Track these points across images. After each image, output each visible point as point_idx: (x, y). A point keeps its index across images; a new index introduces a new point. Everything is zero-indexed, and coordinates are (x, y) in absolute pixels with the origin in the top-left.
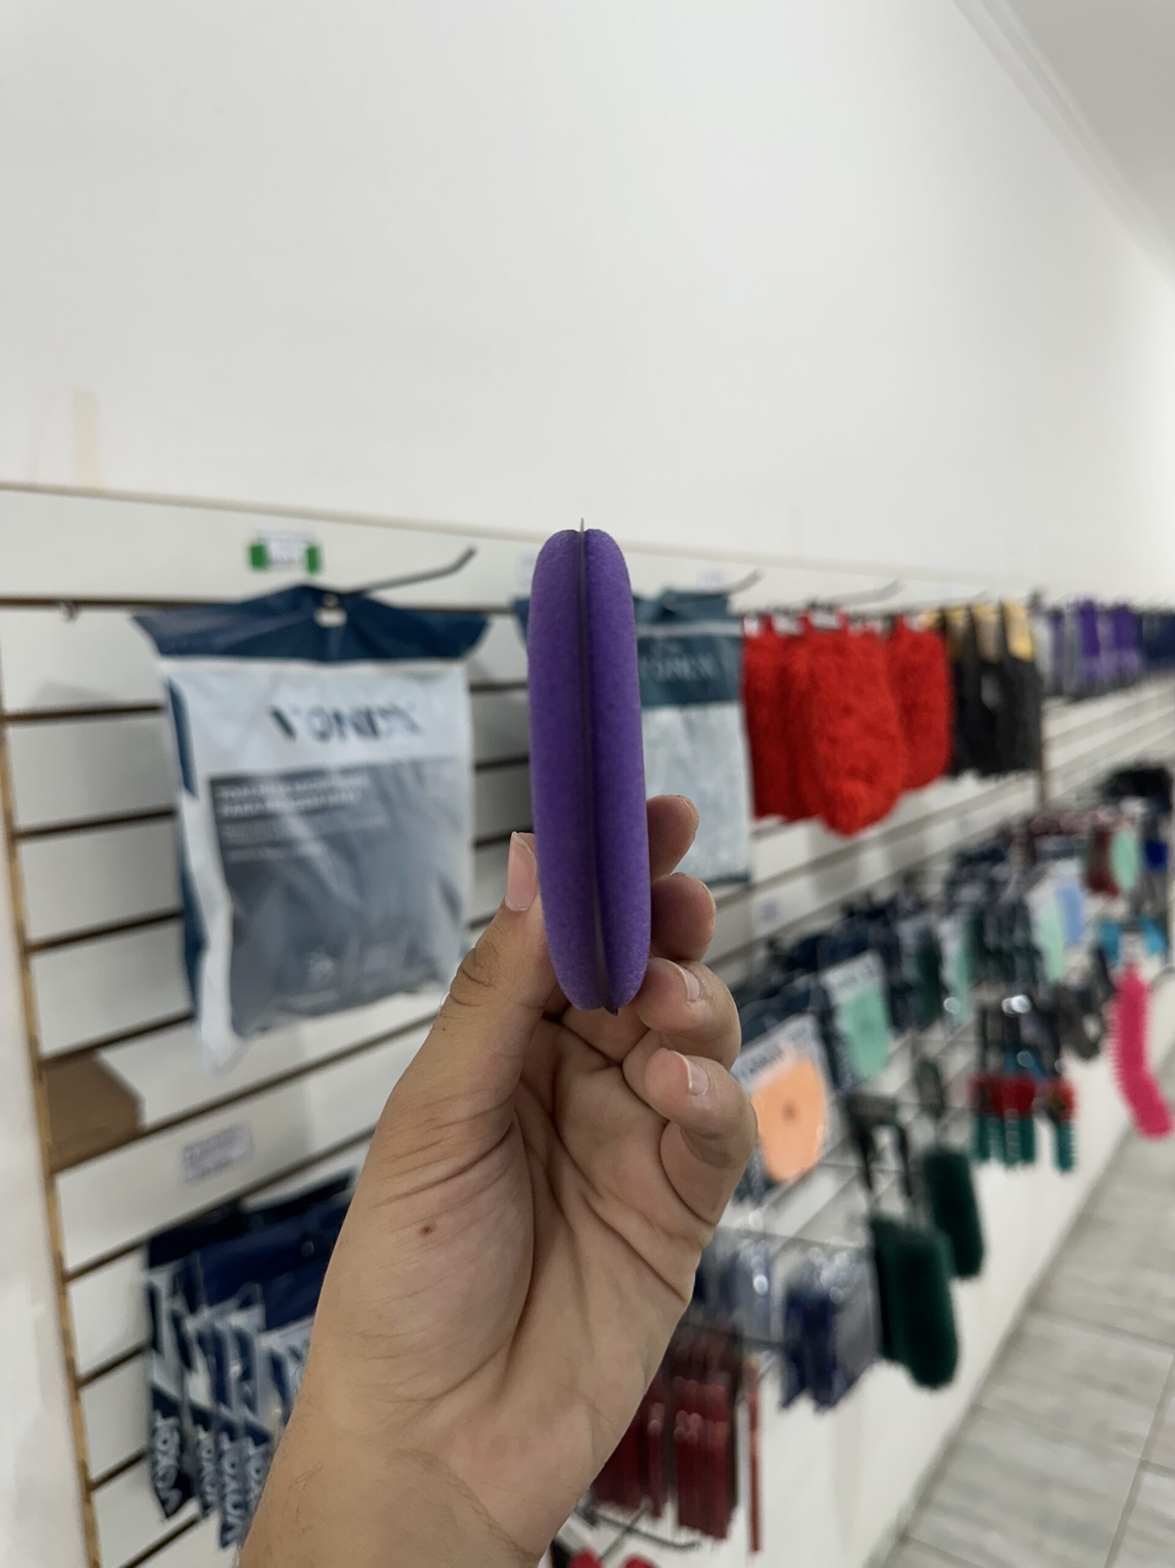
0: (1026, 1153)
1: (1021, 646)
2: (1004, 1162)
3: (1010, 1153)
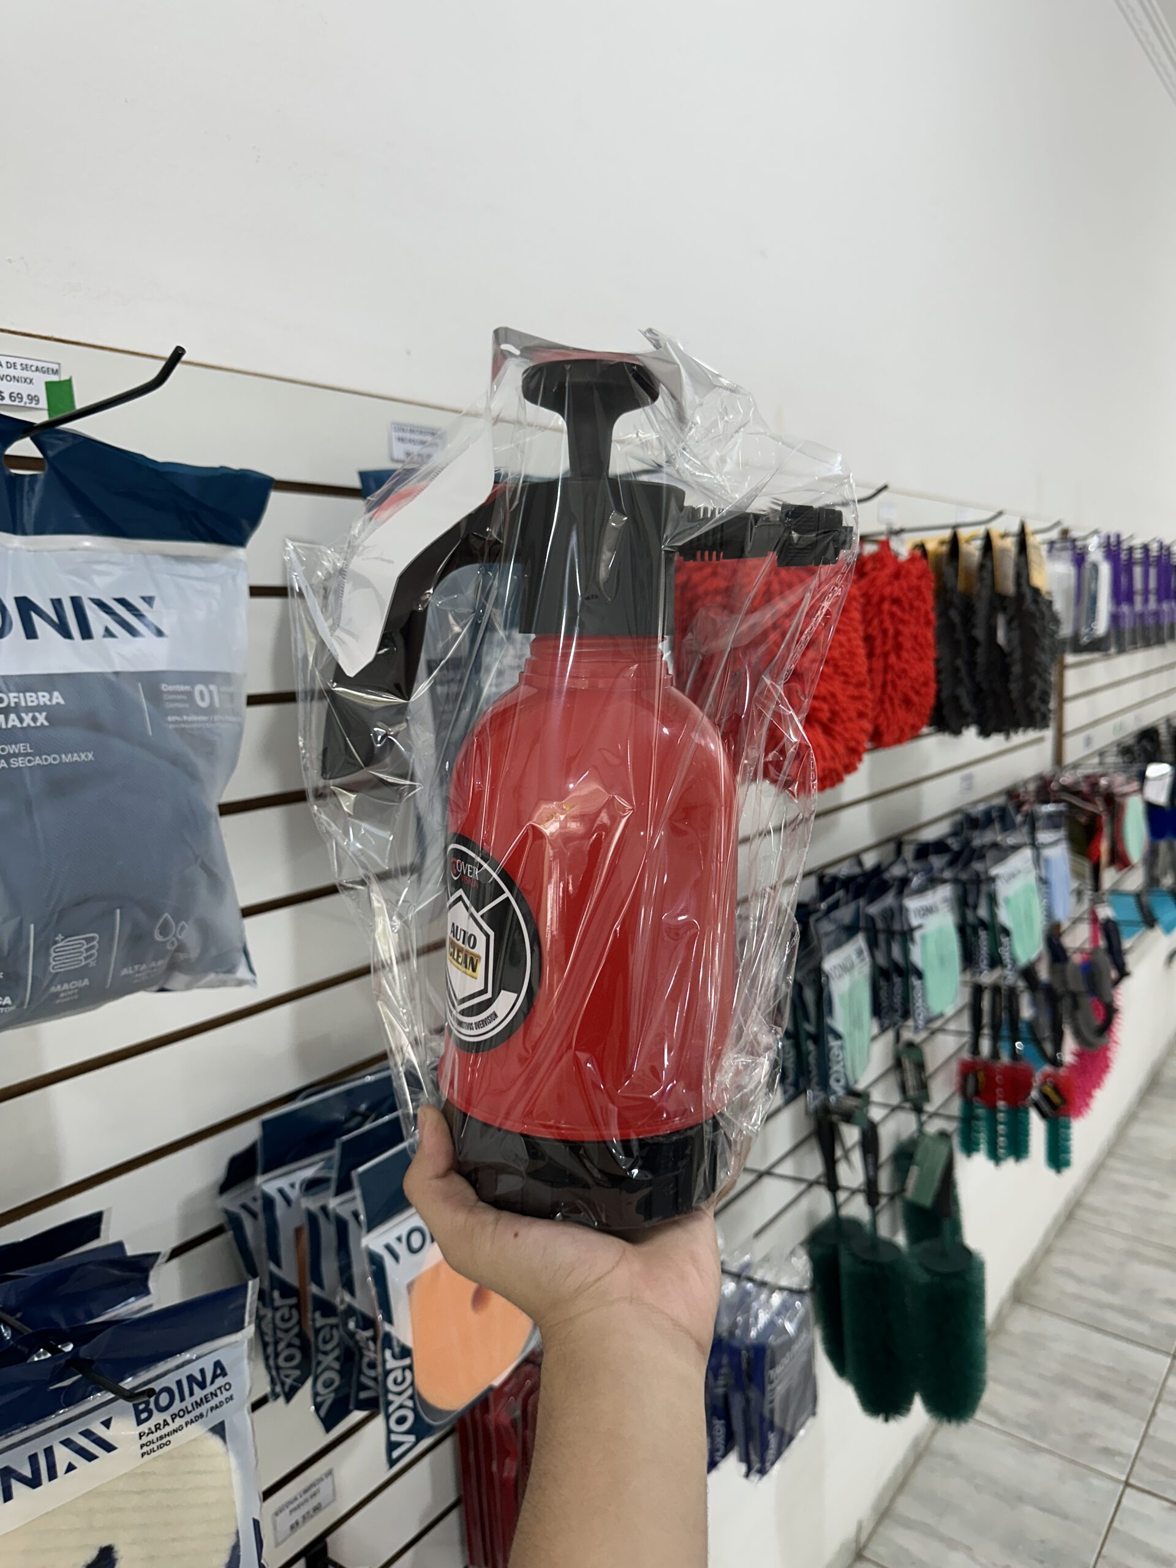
0: (1018, 1149)
1: (1043, 579)
2: (995, 1156)
3: (1001, 1148)
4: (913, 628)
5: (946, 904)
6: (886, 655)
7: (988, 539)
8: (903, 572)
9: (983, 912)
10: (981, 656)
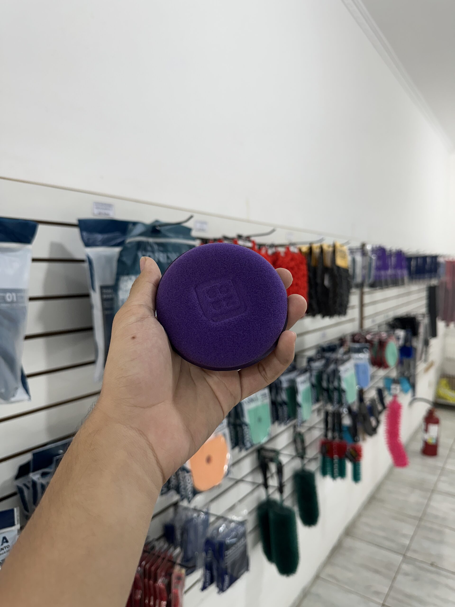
0: (342, 474)
1: (341, 262)
2: (333, 477)
3: (336, 473)
7: (322, 248)
9: (335, 384)
10: (319, 289)
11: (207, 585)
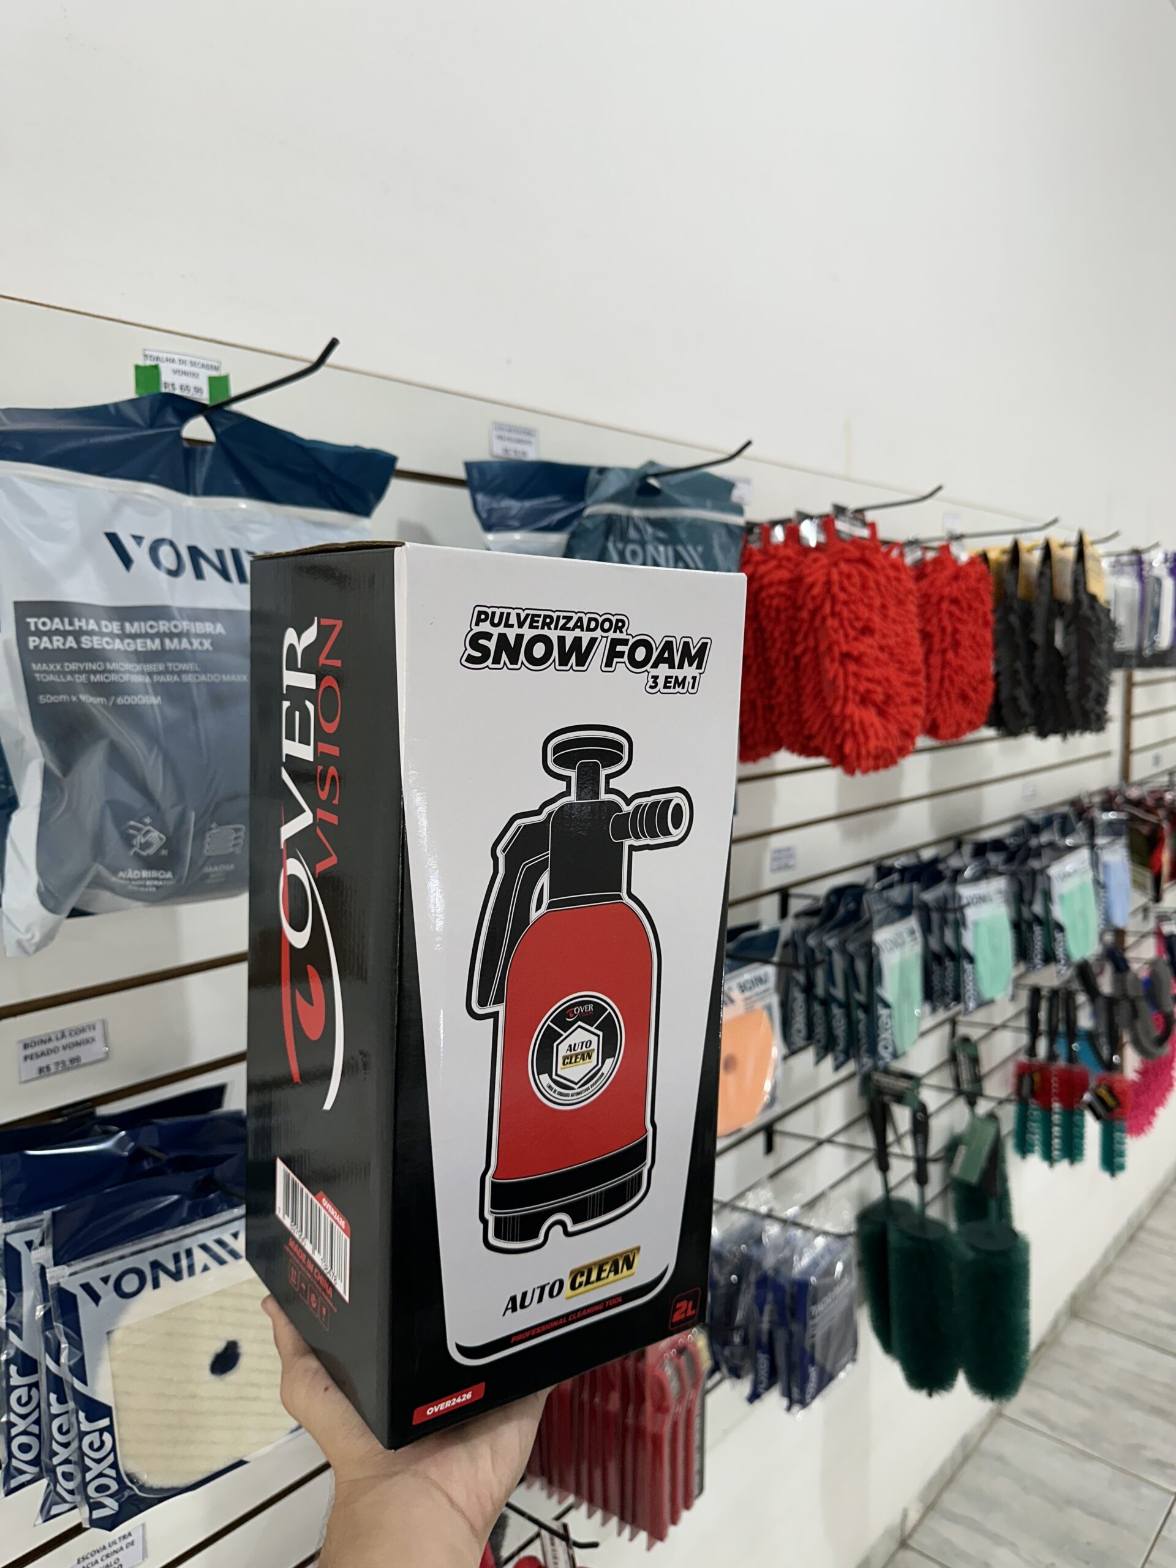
0: (1072, 1151)
1: (1100, 586)
2: (1048, 1157)
3: (1056, 1150)
4: (972, 628)
5: (1000, 896)
6: (944, 652)
7: (1047, 549)
8: (962, 574)
9: (1038, 908)
10: (1039, 659)
11: (761, 1390)
